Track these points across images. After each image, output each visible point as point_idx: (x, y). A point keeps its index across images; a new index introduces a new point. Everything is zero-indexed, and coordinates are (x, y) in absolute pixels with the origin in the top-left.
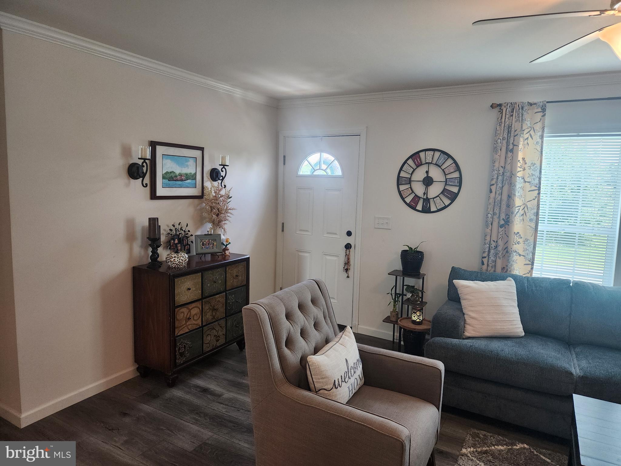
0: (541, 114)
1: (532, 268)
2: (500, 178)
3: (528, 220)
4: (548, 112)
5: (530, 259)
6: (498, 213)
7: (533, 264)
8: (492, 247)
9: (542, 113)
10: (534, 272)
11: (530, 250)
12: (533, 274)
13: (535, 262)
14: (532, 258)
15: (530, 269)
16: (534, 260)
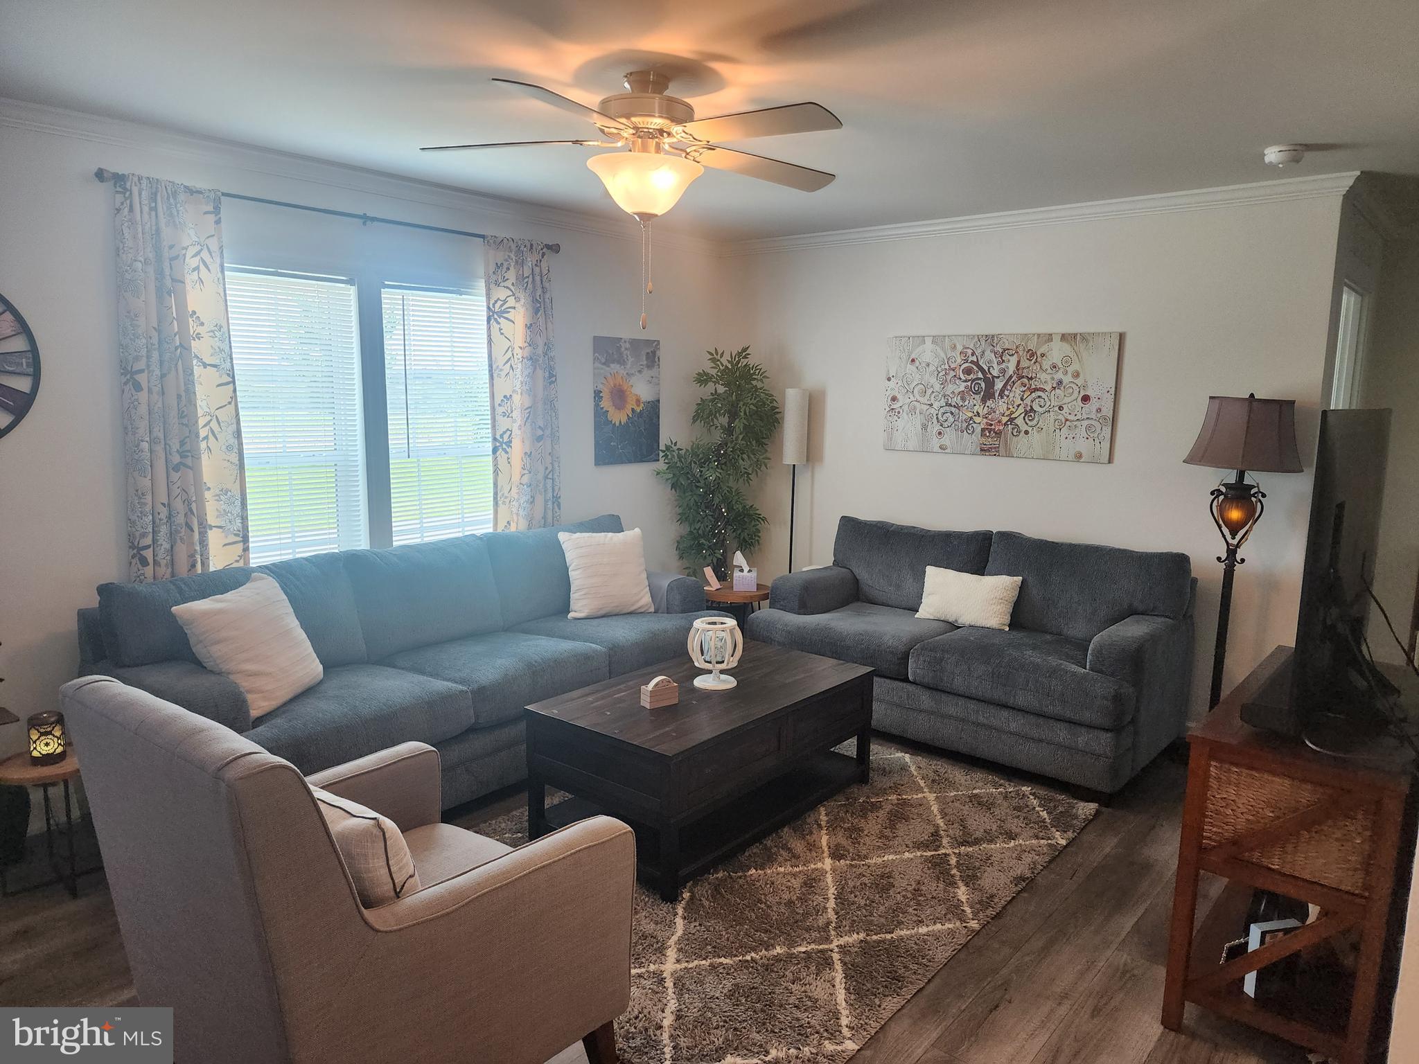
0: (212, 218)
1: (246, 549)
2: (155, 355)
3: (224, 448)
4: (224, 213)
5: (239, 531)
6: (161, 435)
7: (245, 539)
8: (160, 520)
9: (214, 215)
10: (251, 556)
11: (235, 512)
12: (251, 561)
13: (250, 534)
14: (243, 528)
15: (240, 552)
16: (248, 532)
